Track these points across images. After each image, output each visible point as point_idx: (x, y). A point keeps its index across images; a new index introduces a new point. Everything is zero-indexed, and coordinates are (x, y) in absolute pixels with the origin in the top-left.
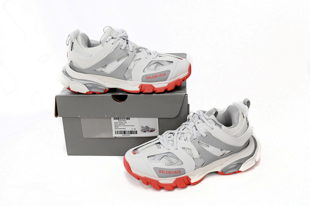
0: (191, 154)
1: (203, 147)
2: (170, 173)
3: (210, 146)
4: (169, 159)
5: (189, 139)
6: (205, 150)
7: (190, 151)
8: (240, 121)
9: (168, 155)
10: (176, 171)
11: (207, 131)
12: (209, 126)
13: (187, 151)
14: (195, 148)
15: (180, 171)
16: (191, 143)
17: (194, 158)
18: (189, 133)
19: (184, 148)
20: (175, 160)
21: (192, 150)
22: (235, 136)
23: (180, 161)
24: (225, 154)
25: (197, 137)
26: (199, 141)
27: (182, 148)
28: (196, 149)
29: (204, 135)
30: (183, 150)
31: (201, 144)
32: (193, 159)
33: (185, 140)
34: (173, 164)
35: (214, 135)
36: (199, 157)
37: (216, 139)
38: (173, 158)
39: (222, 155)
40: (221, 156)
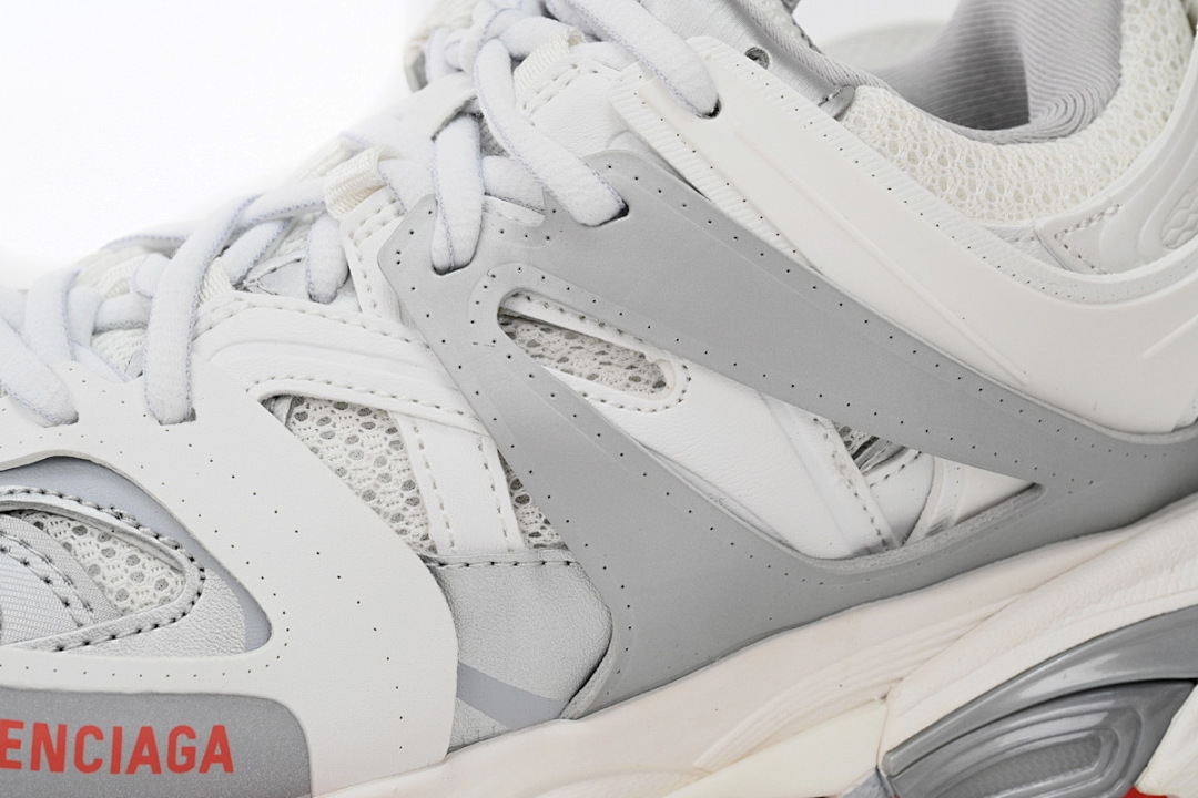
0: (393, 497)
1: (577, 383)
2: (57, 764)
3: (673, 372)
4: (58, 552)
5: (368, 280)
6: (604, 431)
7: (375, 441)
8: (1131, 64)
9: (50, 500)
10: (146, 735)
11: (620, 144)
12: (650, 71)
13: (337, 449)
14: (450, 401)
15: (219, 734)
16: (397, 329)
17: (442, 555)
18: (381, 197)
19: (289, 404)
20: (154, 570)
21: (404, 427)
22: (1056, 247)
23: (231, 599)
24: (918, 533)
25: (492, 237)
26: (522, 307)
27: (270, 401)
28: (466, 421)
29: (589, 198)
30: (271, 423)
31: (552, 341)
32: (434, 565)
33: (323, 289)
34: (116, 623)
35: (723, 200)
36: (516, 539)
37: (764, 251)
38: (123, 552)
39: (871, 539)
40: (869, 551)
